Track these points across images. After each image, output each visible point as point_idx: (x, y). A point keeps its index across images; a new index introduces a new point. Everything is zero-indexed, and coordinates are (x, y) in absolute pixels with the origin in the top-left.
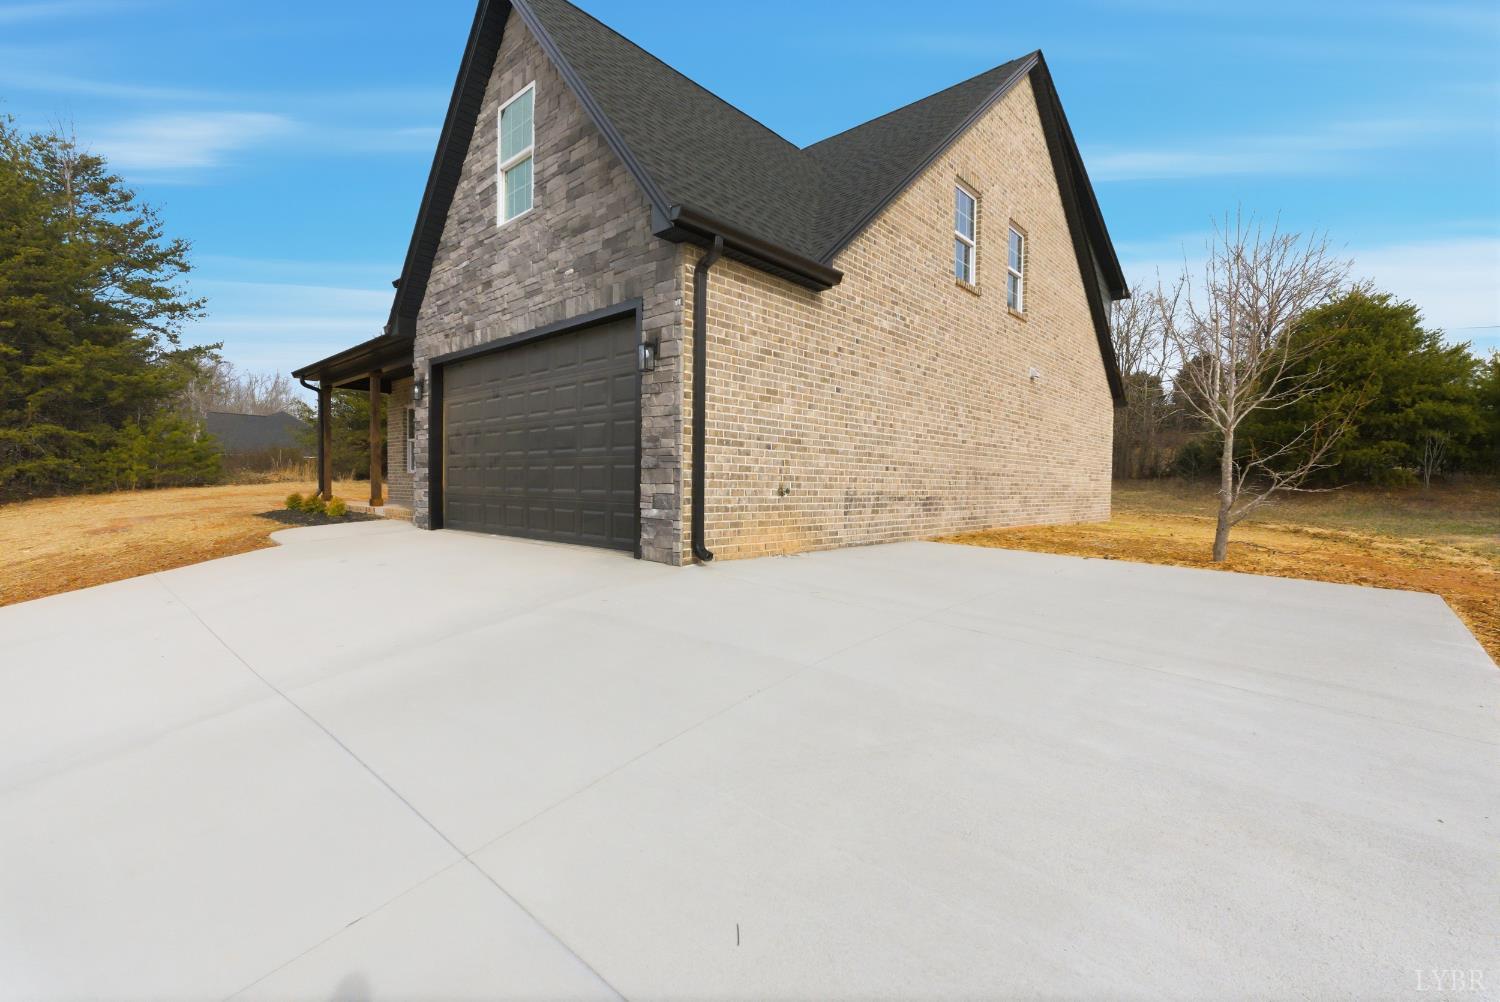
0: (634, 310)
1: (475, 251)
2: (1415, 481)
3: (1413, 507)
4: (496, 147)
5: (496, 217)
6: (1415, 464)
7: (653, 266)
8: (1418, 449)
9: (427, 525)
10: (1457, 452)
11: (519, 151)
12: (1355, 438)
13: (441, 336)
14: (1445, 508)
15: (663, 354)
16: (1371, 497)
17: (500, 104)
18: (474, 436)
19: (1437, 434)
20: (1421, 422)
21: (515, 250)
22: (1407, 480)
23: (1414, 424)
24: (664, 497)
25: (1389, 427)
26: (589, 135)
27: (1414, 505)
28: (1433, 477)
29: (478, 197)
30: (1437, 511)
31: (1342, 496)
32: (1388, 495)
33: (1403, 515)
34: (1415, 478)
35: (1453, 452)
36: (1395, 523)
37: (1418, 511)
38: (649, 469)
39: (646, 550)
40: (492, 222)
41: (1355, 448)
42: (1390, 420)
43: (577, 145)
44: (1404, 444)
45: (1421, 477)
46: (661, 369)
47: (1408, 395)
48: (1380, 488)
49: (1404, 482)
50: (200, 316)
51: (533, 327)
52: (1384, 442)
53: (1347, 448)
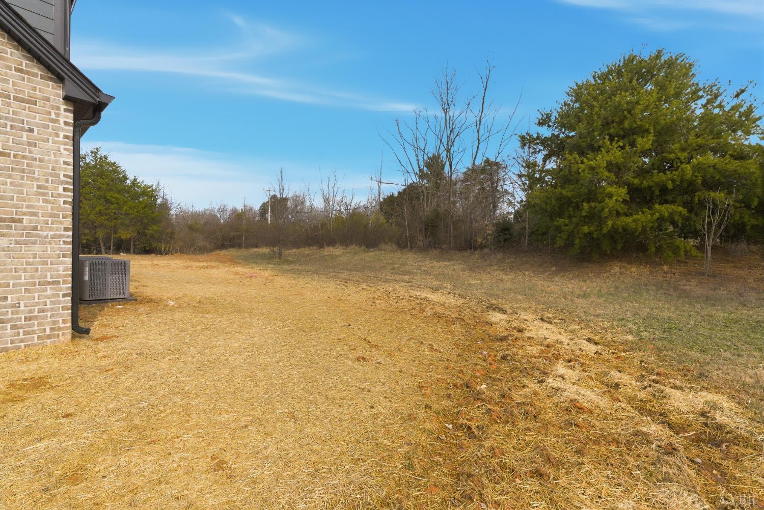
2: (694, 252)
3: (692, 286)
6: (696, 234)
8: (696, 215)
10: (741, 217)
12: (624, 201)
14: (733, 287)
16: (645, 270)
19: (718, 196)
20: (699, 181)
22: (686, 252)
23: (691, 183)
25: (664, 190)
27: (694, 282)
28: (714, 248)
30: (722, 292)
31: (616, 269)
32: (665, 268)
33: (679, 297)
34: (694, 249)
35: (737, 218)
36: (666, 314)
37: (698, 291)
41: (626, 215)
44: (680, 209)
45: (701, 248)
47: (683, 150)
48: (657, 260)
49: (682, 253)
53: (618, 214)
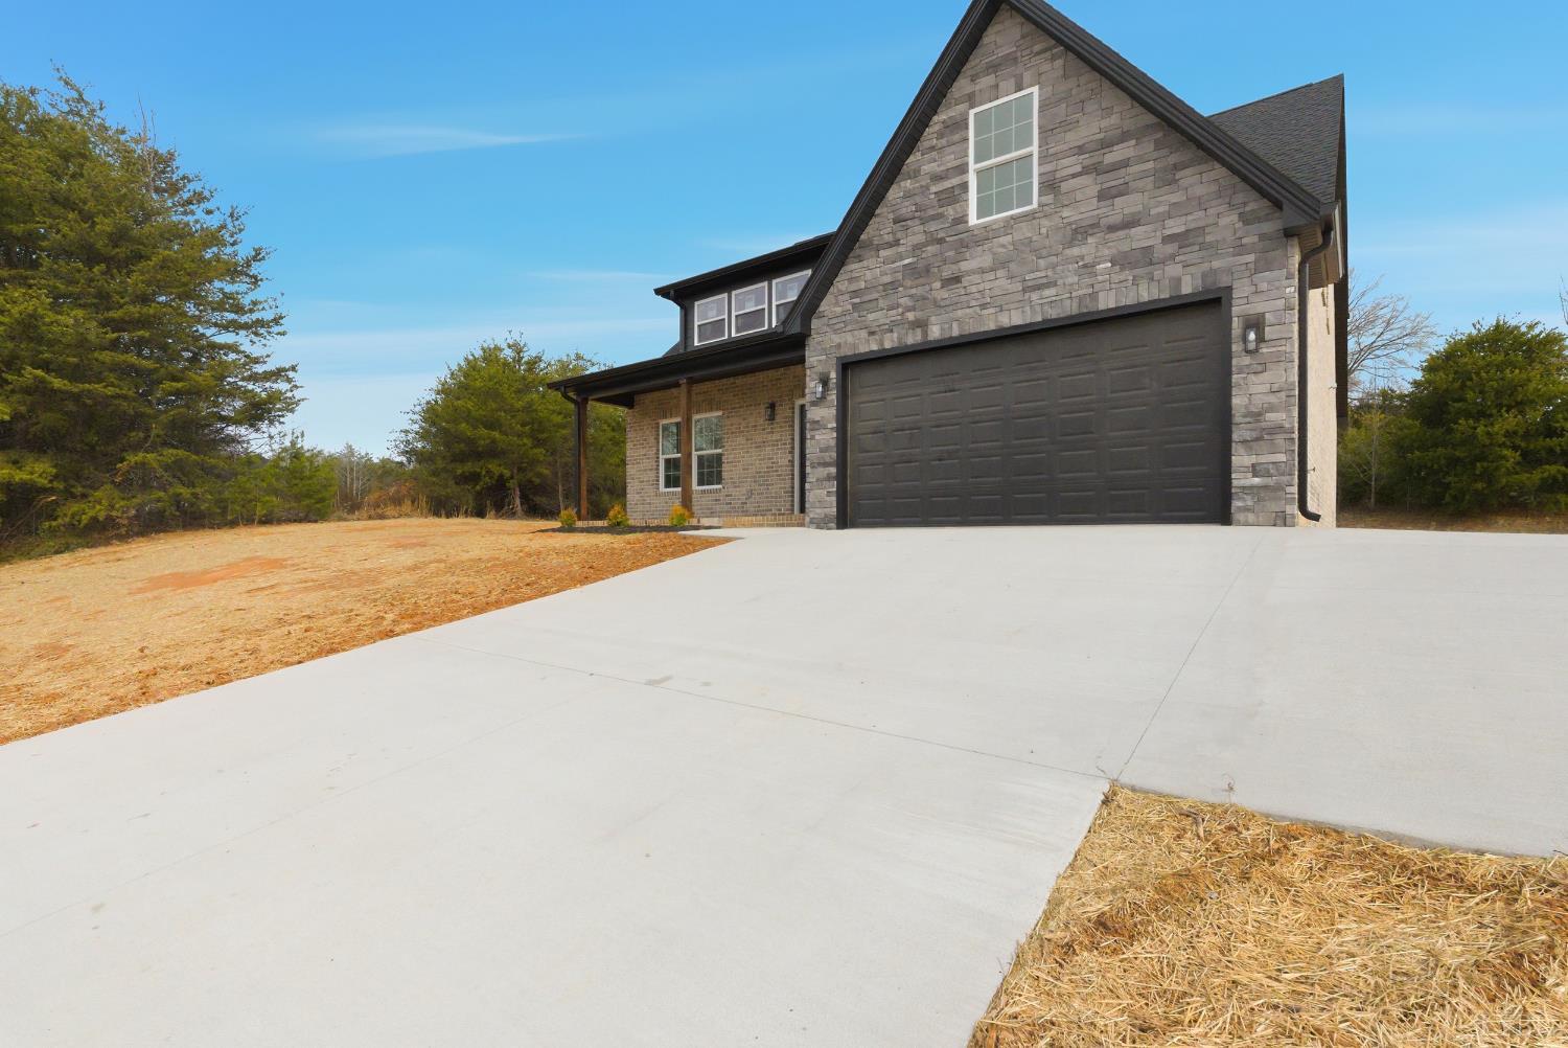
0: (1220, 298)
1: (929, 248)
4: (967, 148)
5: (967, 215)
7: (1251, 258)
9: (833, 525)
11: (1008, 153)
13: (864, 334)
15: (1267, 336)
17: (972, 107)
18: (908, 432)
21: (1003, 246)
24: (1271, 466)
26: (1137, 139)
29: (933, 196)
38: (1244, 442)
39: (1237, 516)
40: (962, 219)
42: (1552, 444)
43: (1115, 148)
46: (1264, 350)
50: (278, 334)
51: (1040, 319)
52: (1547, 467)
